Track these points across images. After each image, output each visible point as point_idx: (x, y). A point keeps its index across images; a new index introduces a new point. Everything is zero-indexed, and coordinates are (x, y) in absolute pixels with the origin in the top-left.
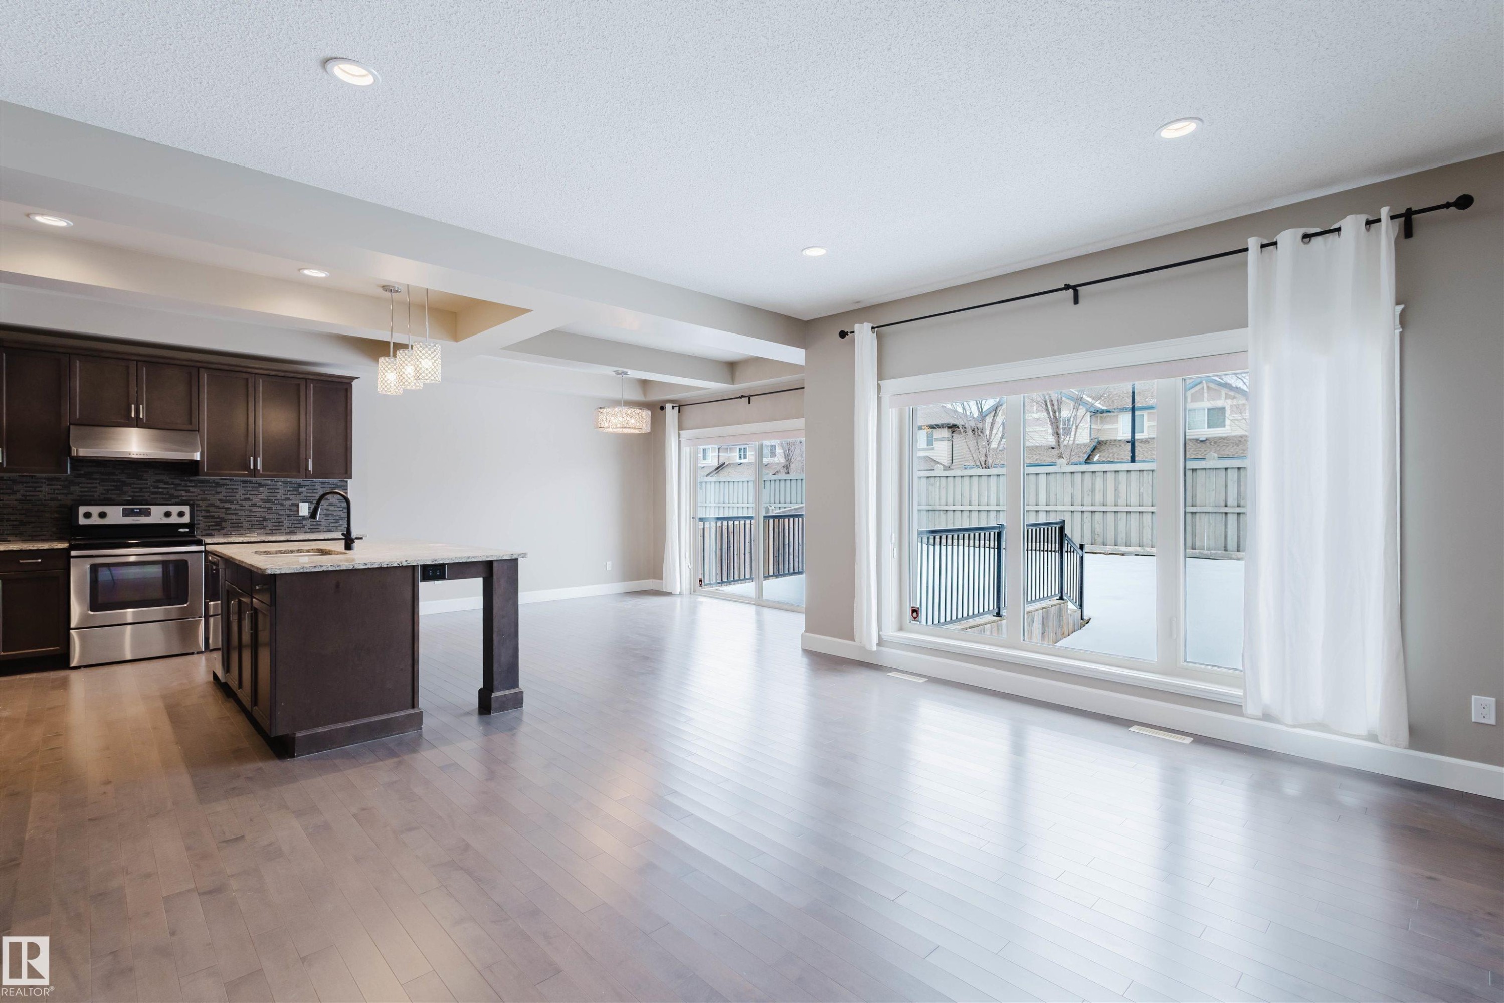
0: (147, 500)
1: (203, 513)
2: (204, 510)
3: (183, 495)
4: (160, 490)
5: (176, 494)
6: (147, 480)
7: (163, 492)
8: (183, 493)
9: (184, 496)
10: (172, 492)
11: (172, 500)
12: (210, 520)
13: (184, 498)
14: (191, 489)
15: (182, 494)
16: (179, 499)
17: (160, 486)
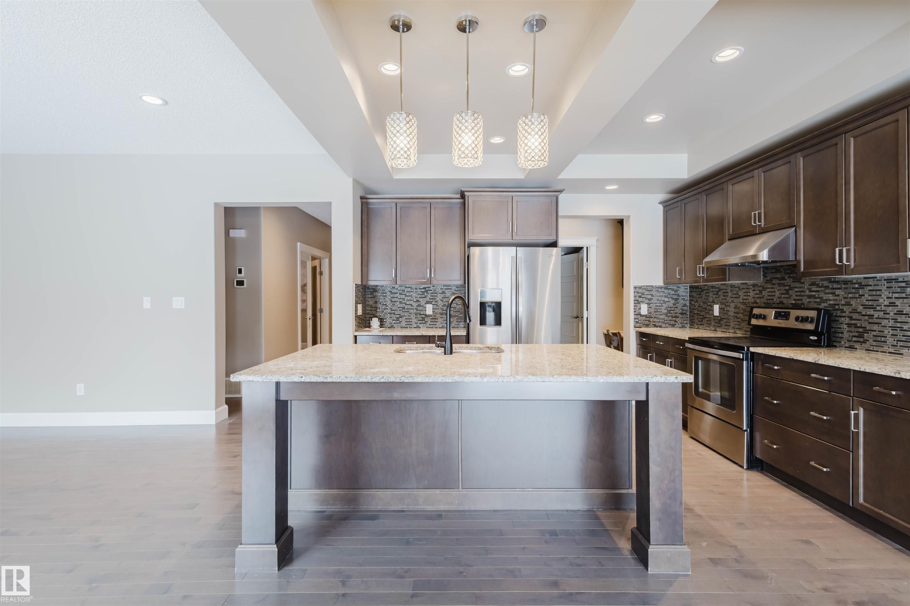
0: (803, 304)
1: (847, 320)
2: (848, 317)
3: (831, 298)
4: (813, 293)
5: (825, 297)
6: (804, 283)
7: (814, 296)
8: (831, 297)
9: (830, 300)
10: (822, 295)
11: (822, 304)
12: (853, 329)
13: (831, 302)
14: (838, 292)
15: (829, 297)
16: (827, 302)
17: (813, 289)
